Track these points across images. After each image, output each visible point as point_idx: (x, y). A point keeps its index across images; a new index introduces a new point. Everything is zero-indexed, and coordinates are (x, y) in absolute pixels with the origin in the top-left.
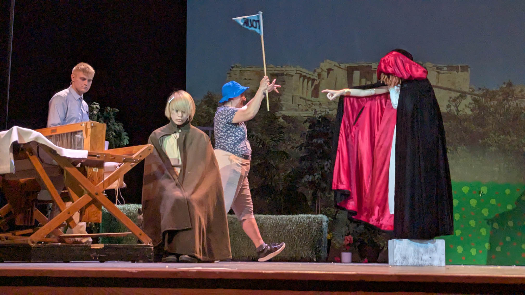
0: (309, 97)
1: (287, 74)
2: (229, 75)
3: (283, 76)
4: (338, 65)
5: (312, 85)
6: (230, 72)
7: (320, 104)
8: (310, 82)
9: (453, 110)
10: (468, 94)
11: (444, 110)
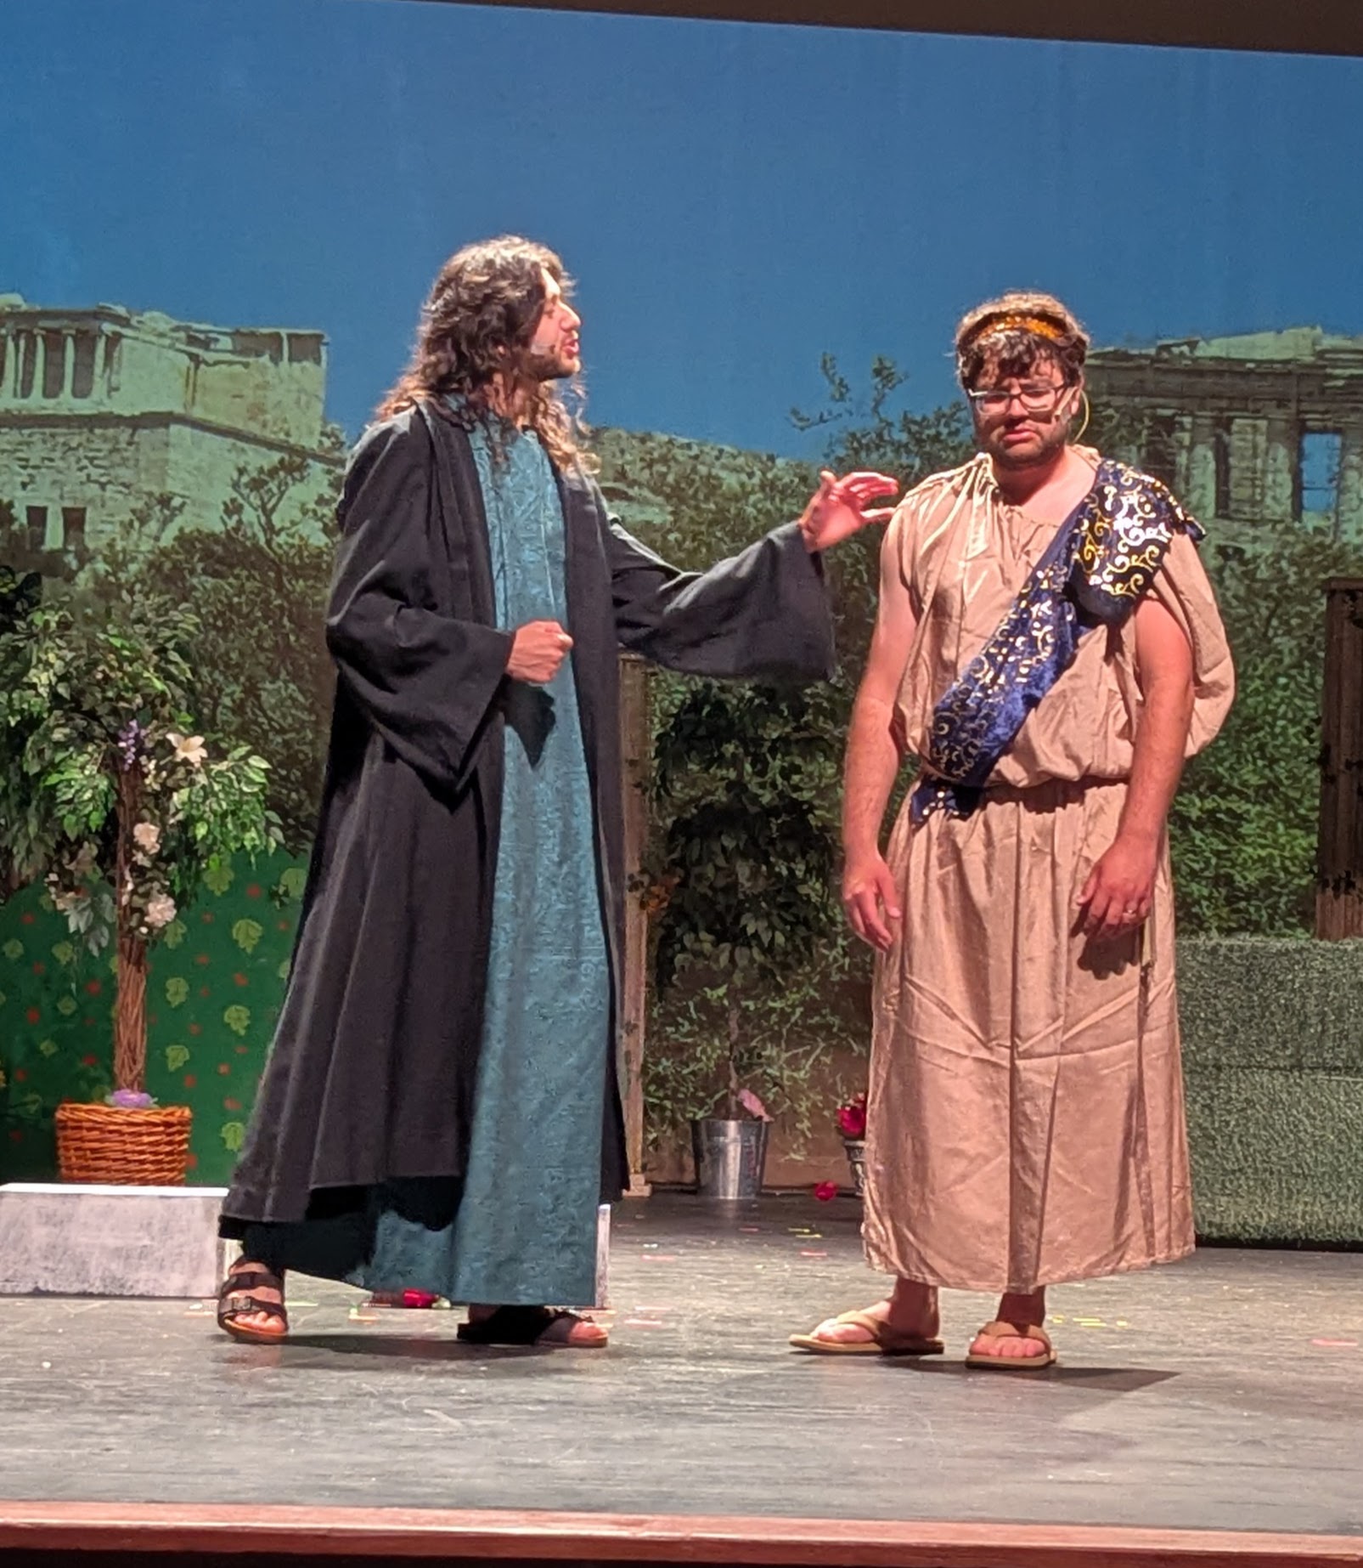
9: (251, 525)
10: (316, 457)
11: (214, 523)
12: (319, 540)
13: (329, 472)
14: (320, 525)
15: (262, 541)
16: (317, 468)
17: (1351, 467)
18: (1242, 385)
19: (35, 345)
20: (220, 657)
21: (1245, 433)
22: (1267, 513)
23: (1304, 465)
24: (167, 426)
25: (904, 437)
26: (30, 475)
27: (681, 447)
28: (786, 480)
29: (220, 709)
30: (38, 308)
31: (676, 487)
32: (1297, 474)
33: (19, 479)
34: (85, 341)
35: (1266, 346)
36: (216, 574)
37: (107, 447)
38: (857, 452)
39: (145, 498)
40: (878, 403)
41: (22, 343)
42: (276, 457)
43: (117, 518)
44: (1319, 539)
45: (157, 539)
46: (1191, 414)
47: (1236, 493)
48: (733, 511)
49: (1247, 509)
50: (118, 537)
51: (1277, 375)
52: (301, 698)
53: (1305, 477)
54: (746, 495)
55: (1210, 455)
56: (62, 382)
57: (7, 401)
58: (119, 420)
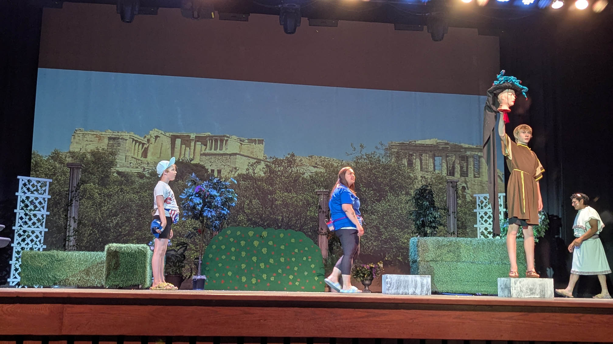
0: (139, 157)
1: (121, 139)
2: (73, 137)
3: (119, 140)
4: (164, 133)
5: (142, 148)
6: (74, 134)
7: (148, 163)
8: (141, 145)
9: (251, 172)
11: (244, 172)
12: (263, 175)
13: (265, 163)
14: (263, 172)
15: (253, 175)
16: (262, 162)
17: (443, 162)
18: (424, 148)
19: (213, 142)
20: (245, 195)
21: (424, 156)
22: (429, 170)
23: (436, 162)
24: (236, 155)
25: (366, 157)
26: (212, 164)
27: (327, 159)
29: (245, 205)
30: (213, 135)
31: (326, 166)
32: (434, 164)
33: (209, 165)
34: (222, 141)
35: (428, 142)
36: (244, 181)
37: (225, 159)
38: (357, 160)
39: (232, 168)
40: (361, 151)
41: (210, 141)
42: (255, 160)
43: (227, 171)
44: (439, 175)
45: (234, 175)
46: (415, 153)
47: (424, 167)
48: (336, 170)
49: (425, 169)
50: (227, 175)
51: (430, 147)
52: (259, 203)
53: (436, 164)
55: (419, 160)
56: (217, 148)
57: (208, 151)
58: (228, 154)
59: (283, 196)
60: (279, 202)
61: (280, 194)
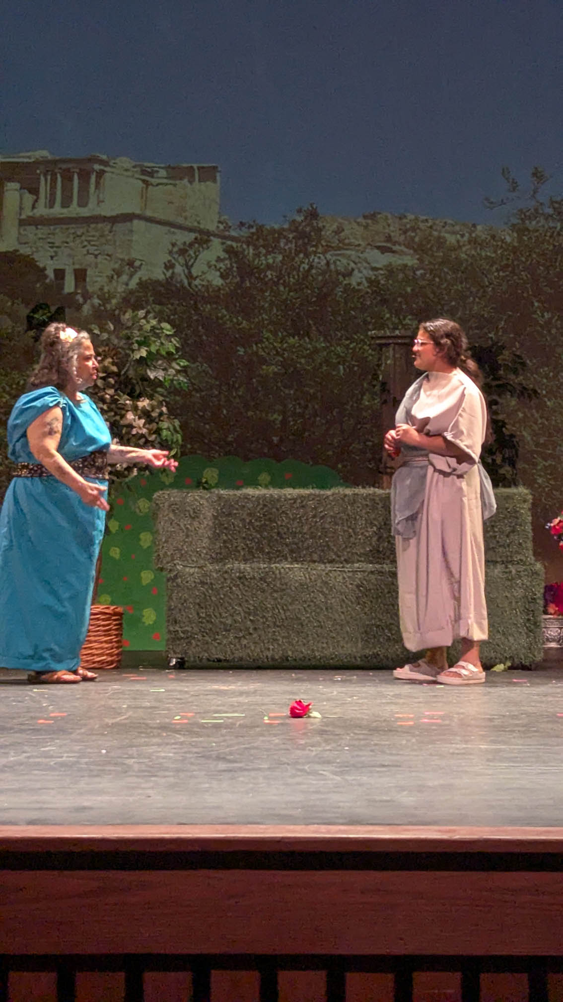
9: (180, 275)
10: (215, 235)
11: (159, 274)
12: (218, 282)
13: (223, 244)
14: (218, 273)
15: (186, 282)
16: (216, 242)
19: (56, 178)
24: (131, 221)
25: (550, 211)
26: (56, 252)
27: (423, 221)
28: (483, 237)
30: (57, 158)
31: (420, 245)
33: (49, 254)
34: (85, 176)
36: (160, 304)
37: (97, 234)
38: (522, 219)
39: (120, 262)
40: (535, 193)
41: (49, 177)
42: (191, 237)
43: (105, 275)
45: (127, 284)
48: (453, 256)
50: (105, 285)
52: (211, 372)
54: (460, 247)
56: (71, 197)
57: (42, 210)
58: (104, 219)
59: (284, 350)
60: (275, 369)
61: (275, 341)
